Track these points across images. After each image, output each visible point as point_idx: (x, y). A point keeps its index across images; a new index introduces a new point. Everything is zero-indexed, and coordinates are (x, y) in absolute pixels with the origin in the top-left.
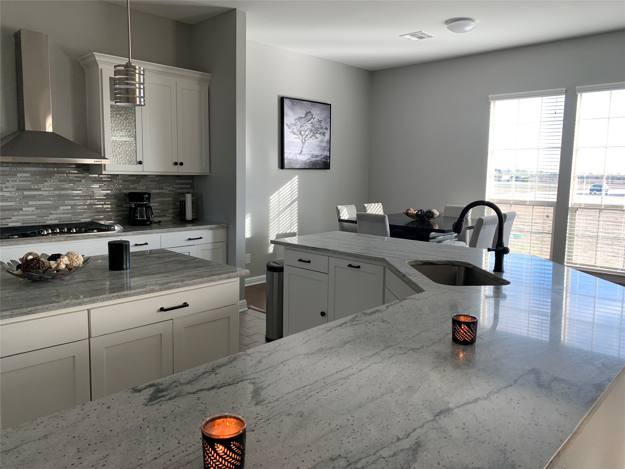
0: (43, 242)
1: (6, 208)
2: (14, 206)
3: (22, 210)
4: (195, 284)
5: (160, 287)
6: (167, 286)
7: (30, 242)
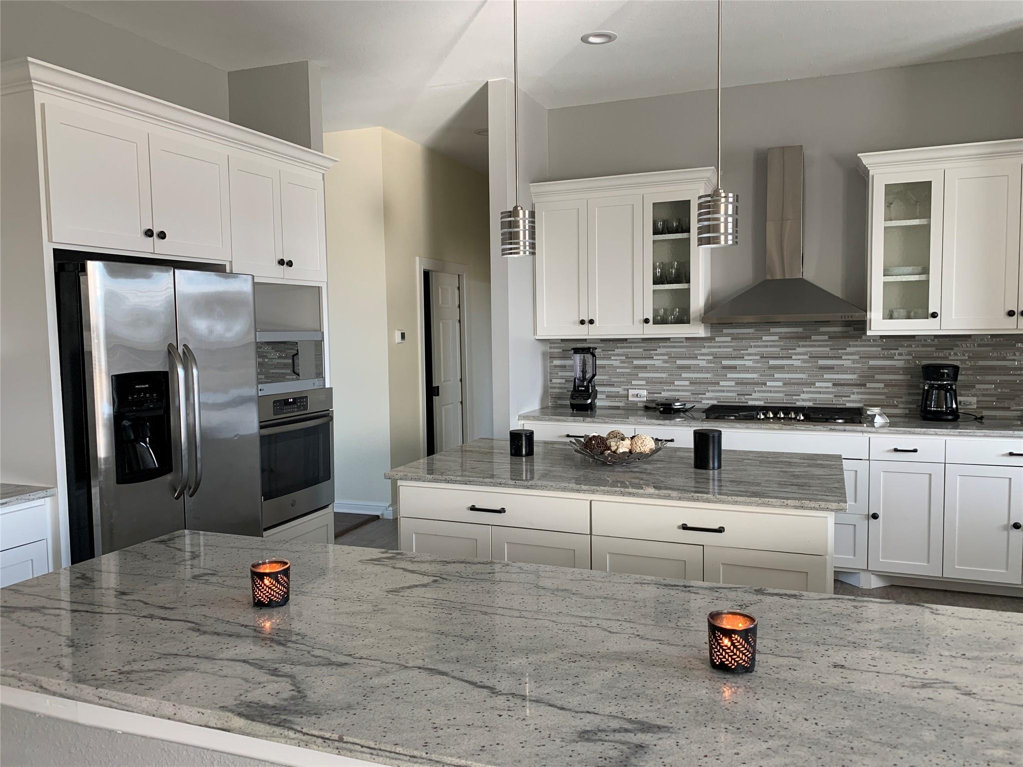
0: (750, 428)
1: (747, 381)
2: (757, 378)
3: (765, 384)
4: (736, 503)
5: (680, 495)
6: (690, 495)
7: (736, 426)
